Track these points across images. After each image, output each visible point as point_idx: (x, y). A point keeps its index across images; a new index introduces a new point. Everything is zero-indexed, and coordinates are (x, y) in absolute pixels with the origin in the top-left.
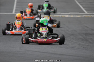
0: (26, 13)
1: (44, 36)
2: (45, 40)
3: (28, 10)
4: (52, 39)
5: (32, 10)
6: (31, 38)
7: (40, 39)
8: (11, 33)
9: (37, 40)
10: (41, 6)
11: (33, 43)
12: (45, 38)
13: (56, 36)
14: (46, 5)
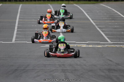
0: (46, 19)
1: (62, 51)
2: (63, 54)
3: (48, 16)
4: (69, 53)
5: (52, 15)
6: (52, 52)
7: (58, 53)
8: (39, 42)
9: (56, 54)
10: (58, 12)
11: (53, 56)
12: (63, 52)
13: (73, 50)
14: (62, 11)
